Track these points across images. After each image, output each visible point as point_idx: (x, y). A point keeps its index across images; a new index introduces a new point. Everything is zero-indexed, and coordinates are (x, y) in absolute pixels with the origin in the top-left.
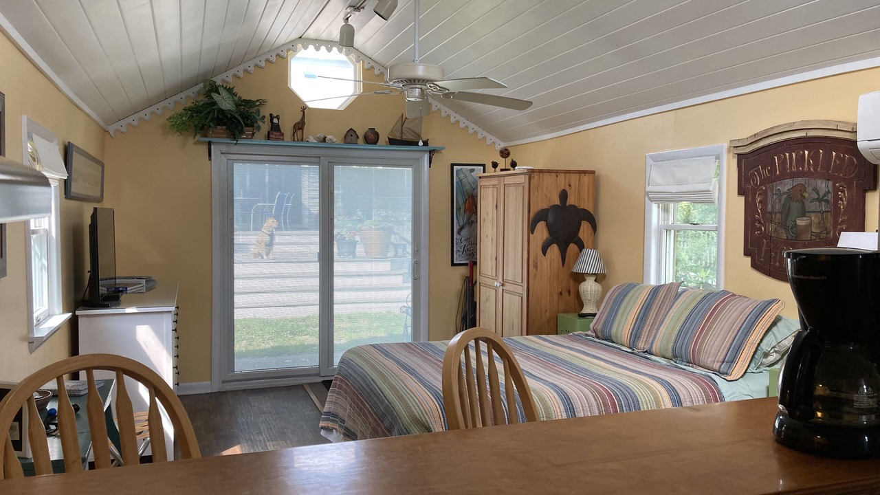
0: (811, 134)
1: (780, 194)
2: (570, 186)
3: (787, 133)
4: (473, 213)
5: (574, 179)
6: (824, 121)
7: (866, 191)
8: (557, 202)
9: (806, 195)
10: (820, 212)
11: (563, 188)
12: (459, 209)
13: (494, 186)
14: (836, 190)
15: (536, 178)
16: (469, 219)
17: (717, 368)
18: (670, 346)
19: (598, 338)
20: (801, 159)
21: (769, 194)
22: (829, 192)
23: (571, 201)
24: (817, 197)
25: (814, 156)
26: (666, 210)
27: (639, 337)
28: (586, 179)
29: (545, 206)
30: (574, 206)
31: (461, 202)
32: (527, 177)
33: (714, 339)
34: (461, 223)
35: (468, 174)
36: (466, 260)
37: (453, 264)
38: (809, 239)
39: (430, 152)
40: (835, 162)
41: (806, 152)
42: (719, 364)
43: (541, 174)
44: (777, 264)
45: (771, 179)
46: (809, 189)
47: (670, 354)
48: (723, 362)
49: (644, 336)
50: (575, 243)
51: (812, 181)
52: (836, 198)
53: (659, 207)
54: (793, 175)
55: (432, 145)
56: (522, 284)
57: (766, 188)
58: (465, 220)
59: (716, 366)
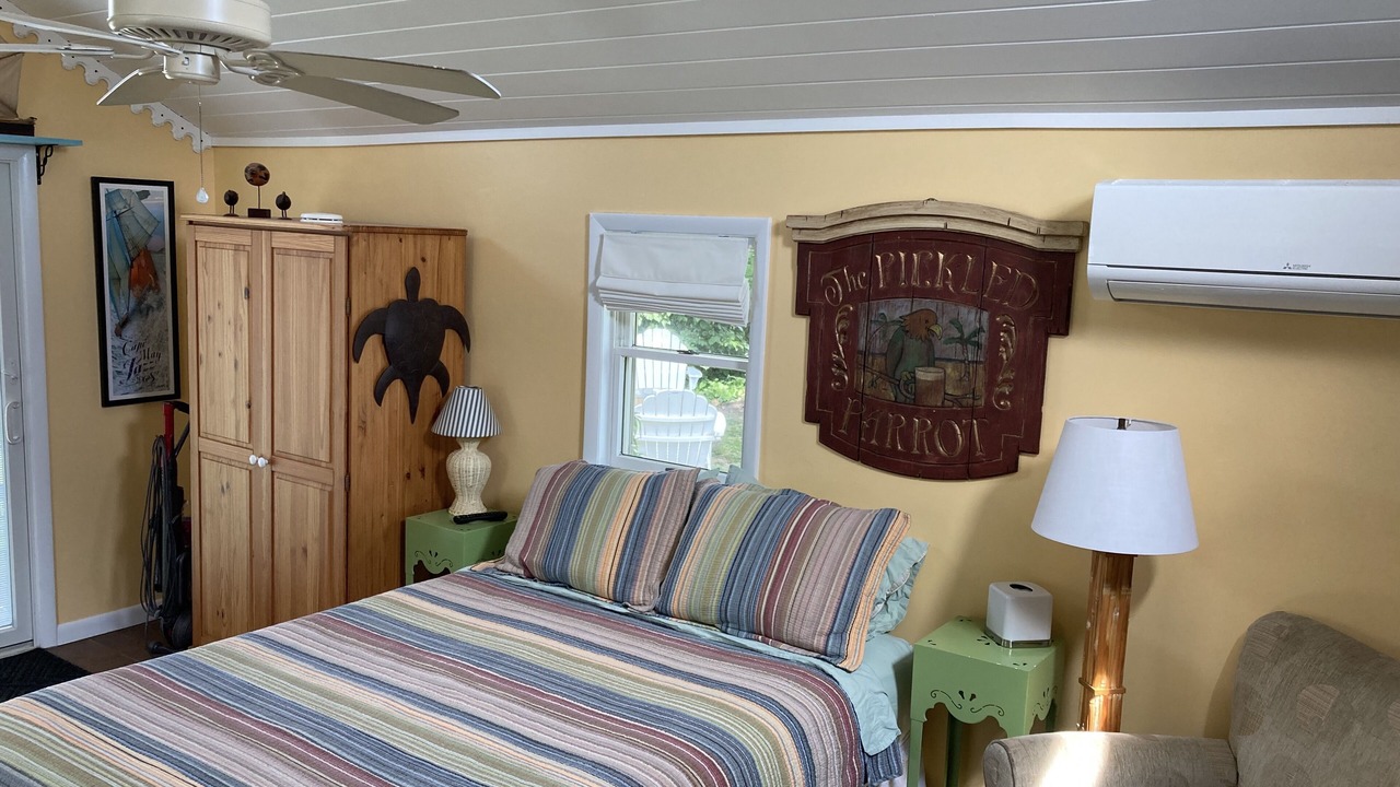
0: (954, 226)
1: (885, 323)
2: (424, 260)
3: (906, 219)
4: (150, 288)
5: (430, 244)
6: (984, 207)
7: (1048, 335)
8: (401, 294)
9: (937, 330)
10: (962, 361)
11: (411, 265)
12: (115, 280)
13: (237, 248)
14: (995, 329)
15: (363, 244)
16: (140, 301)
17: (821, 647)
18: (714, 602)
19: (531, 577)
20: (929, 269)
21: (863, 321)
22: (980, 330)
23: (427, 291)
24: (959, 335)
25: (957, 267)
26: (623, 320)
27: (634, 579)
28: (451, 245)
29: (380, 303)
30: (431, 301)
31: (121, 264)
32: (342, 241)
33: (808, 592)
34: (123, 312)
35: (134, 201)
36: (136, 391)
37: (106, 403)
38: (939, 404)
39: (38, 148)
40: (996, 280)
41: (941, 256)
42: (823, 639)
43: (372, 236)
44: (873, 442)
45: (870, 294)
46: (944, 321)
47: (713, 616)
48: (828, 635)
49: (642, 576)
50: (435, 375)
51: (950, 307)
52: (995, 342)
53: (612, 315)
54: (912, 293)
55: (42, 133)
56: (330, 465)
57: (856, 308)
58: (132, 305)
59: (819, 642)
